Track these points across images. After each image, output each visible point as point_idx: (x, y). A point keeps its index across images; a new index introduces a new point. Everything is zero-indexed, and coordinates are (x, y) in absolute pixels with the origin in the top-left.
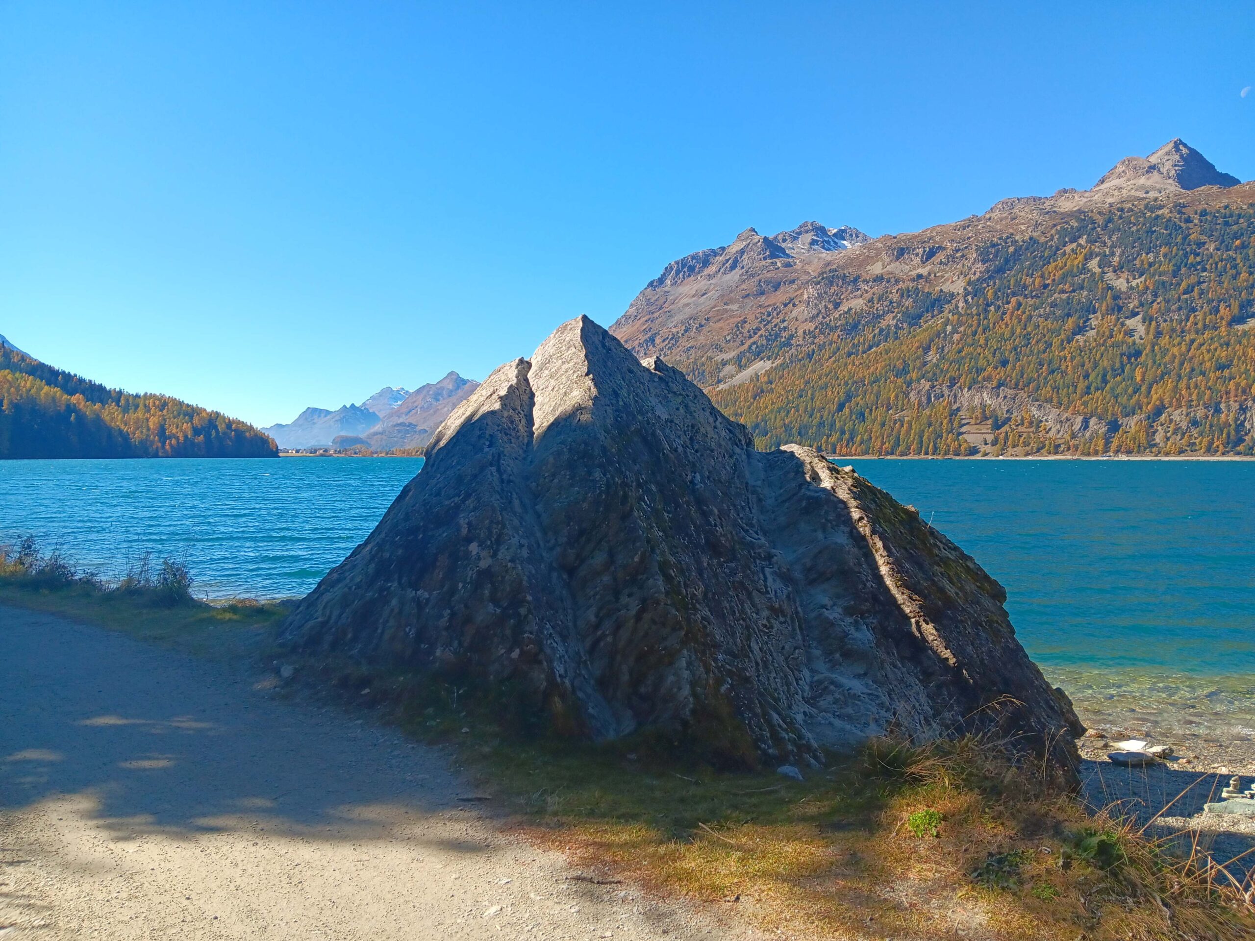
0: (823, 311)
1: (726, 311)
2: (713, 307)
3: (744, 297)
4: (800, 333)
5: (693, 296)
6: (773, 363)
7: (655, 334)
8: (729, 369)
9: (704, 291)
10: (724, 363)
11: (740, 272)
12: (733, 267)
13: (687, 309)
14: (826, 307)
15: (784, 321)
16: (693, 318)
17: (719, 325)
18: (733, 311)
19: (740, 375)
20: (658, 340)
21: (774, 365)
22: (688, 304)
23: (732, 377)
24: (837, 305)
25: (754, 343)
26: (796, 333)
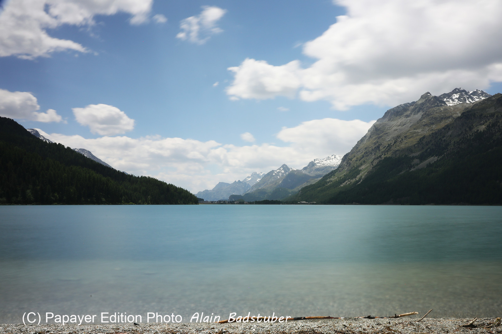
0: (464, 132)
1: (415, 133)
2: (408, 131)
3: (424, 126)
4: (452, 142)
5: (399, 126)
6: (438, 158)
7: (380, 144)
8: (416, 161)
9: (404, 123)
10: (413, 158)
11: (422, 114)
12: (418, 112)
13: (396, 132)
14: (465, 130)
15: (444, 137)
16: (398, 137)
17: (411, 139)
18: (419, 133)
19: (422, 164)
20: (381, 148)
21: (439, 159)
22: (397, 130)
23: (417, 164)
24: (470, 129)
25: (429, 148)
26: (450, 142)
